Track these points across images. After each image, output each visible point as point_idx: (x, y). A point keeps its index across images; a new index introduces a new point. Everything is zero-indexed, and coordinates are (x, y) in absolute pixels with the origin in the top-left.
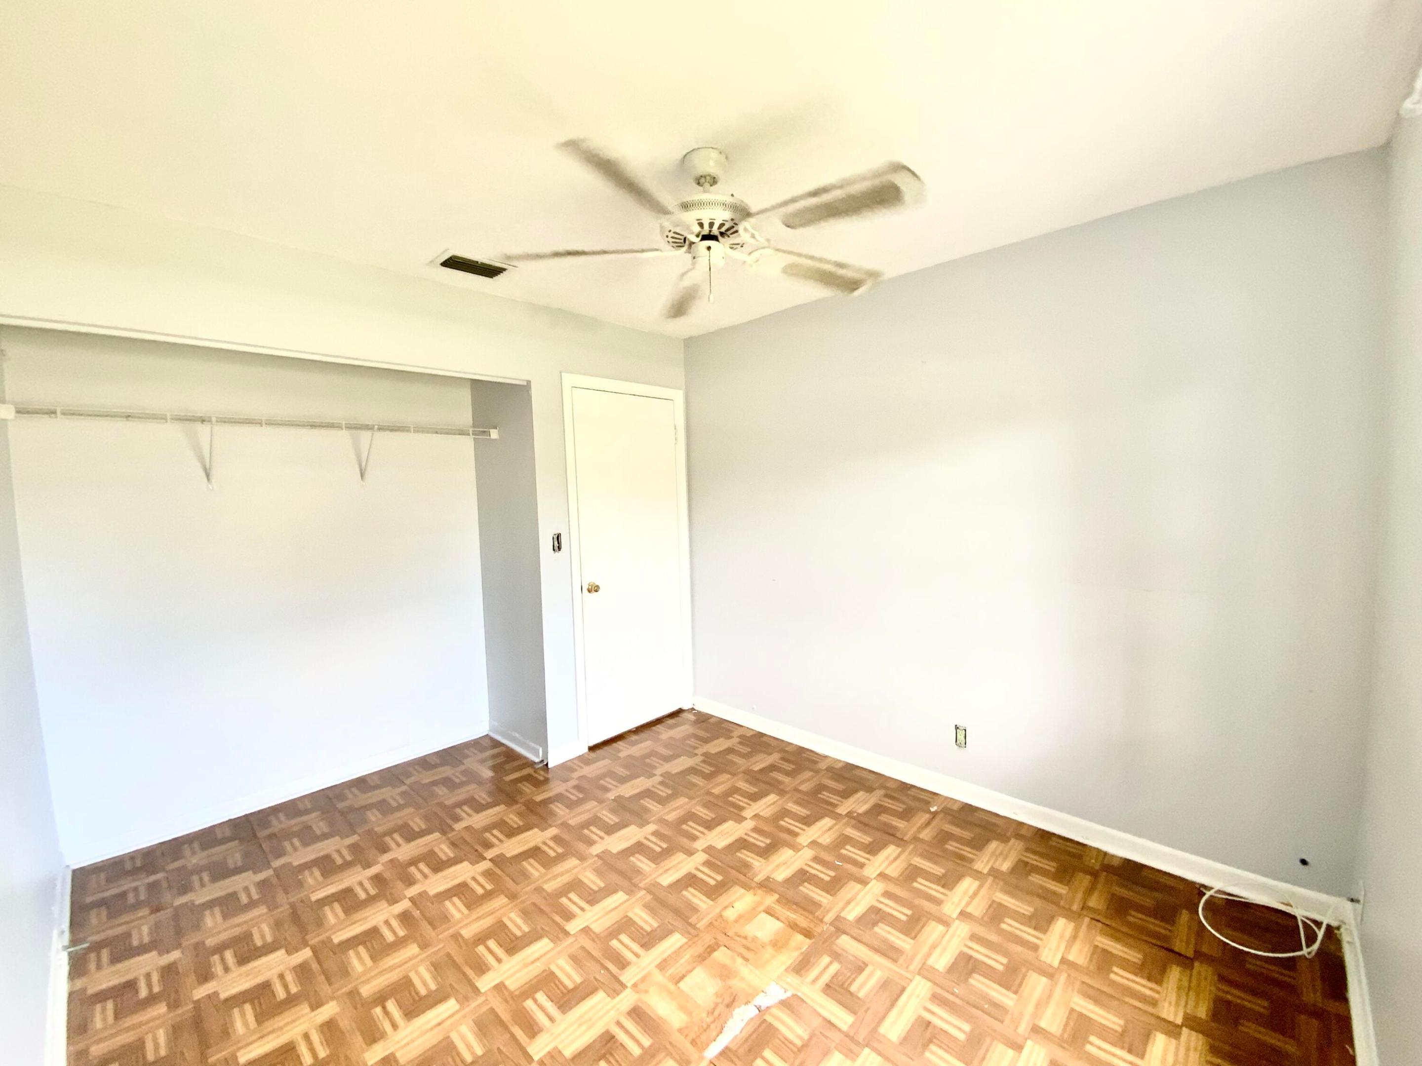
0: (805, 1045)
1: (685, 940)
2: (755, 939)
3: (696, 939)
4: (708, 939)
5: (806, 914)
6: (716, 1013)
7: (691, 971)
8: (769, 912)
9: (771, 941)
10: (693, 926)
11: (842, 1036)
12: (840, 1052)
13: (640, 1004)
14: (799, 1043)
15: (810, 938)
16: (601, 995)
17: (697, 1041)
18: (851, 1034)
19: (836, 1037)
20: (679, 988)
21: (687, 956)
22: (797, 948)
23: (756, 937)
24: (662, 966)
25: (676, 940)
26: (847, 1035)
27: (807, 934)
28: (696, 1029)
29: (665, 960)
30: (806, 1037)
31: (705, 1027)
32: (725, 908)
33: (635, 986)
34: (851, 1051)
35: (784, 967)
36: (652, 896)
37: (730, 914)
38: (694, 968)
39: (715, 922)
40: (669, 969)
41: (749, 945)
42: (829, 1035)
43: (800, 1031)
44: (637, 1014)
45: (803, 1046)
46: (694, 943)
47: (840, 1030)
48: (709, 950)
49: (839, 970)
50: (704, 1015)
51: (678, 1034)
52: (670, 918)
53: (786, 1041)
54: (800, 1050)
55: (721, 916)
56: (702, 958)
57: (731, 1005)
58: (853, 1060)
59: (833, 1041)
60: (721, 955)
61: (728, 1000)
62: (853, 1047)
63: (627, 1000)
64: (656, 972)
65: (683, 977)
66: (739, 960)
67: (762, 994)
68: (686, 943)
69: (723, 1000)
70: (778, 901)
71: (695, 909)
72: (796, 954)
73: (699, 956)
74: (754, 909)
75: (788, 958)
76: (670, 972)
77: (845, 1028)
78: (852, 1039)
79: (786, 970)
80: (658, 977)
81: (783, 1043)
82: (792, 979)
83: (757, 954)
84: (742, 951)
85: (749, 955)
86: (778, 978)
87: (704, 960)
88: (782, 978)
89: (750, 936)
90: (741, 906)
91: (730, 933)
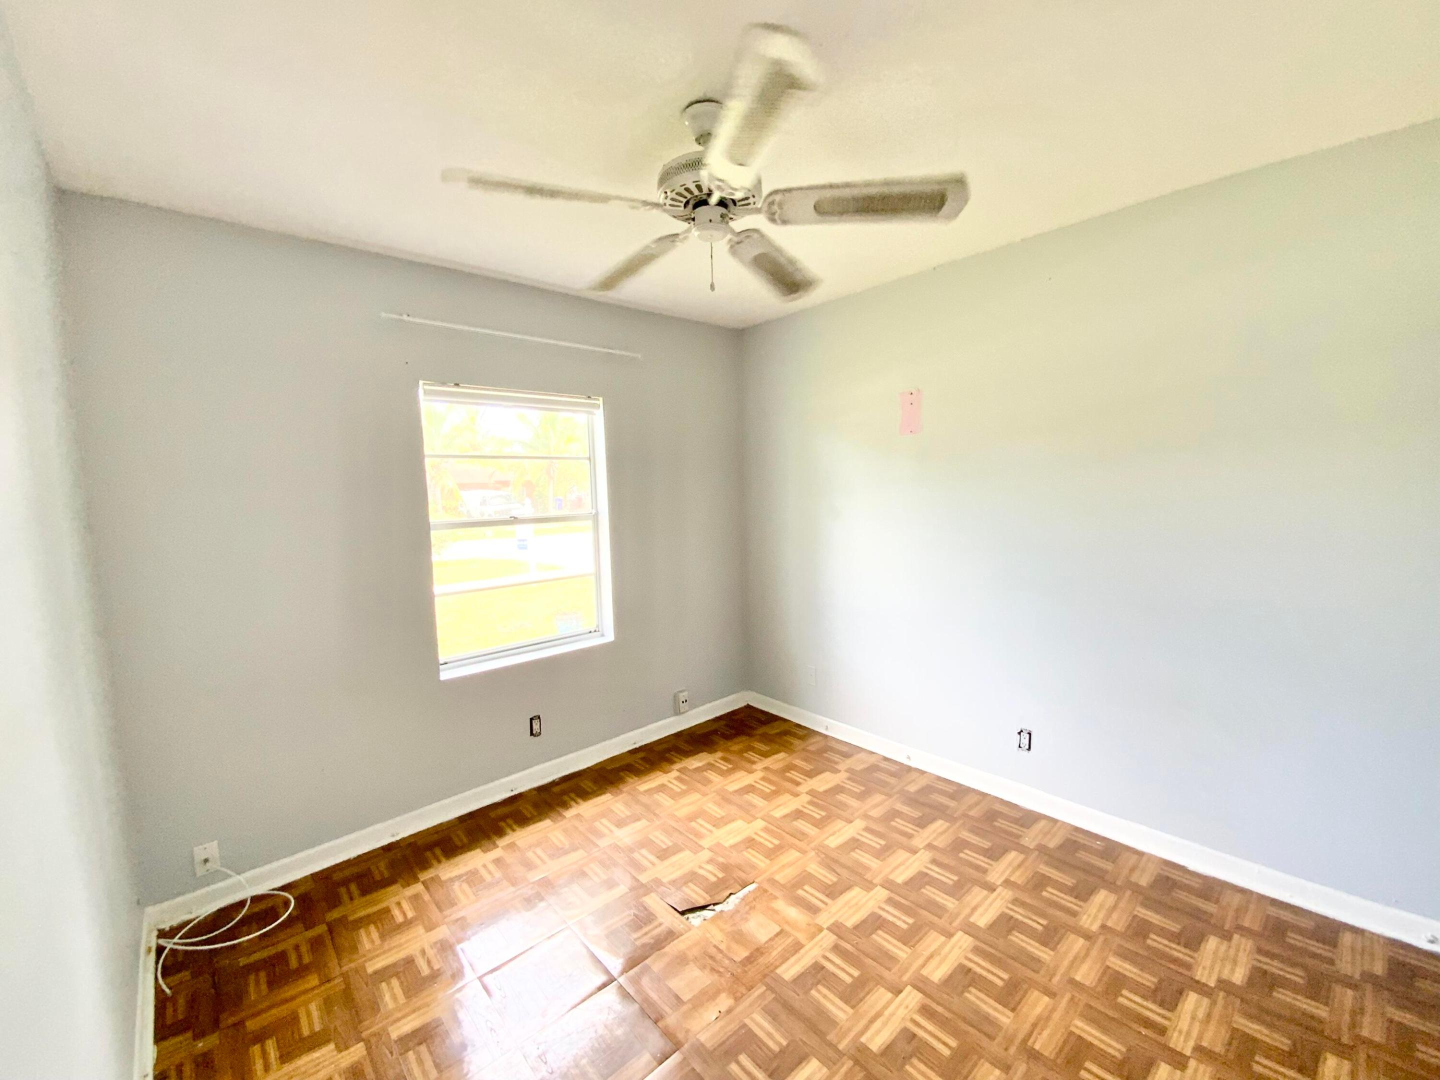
1: (778, 971)
2: (703, 967)
3: (766, 972)
4: (753, 972)
6: (749, 909)
7: (771, 939)
8: (678, 1001)
9: (687, 964)
10: (770, 988)
13: (813, 916)
16: (849, 924)
17: (764, 892)
20: (780, 926)
21: (774, 953)
22: (664, 955)
23: (700, 969)
24: (797, 947)
25: (789, 971)
28: (767, 900)
29: (796, 951)
32: (729, 1011)
33: (821, 930)
35: (684, 937)
36: (828, 1038)
37: (724, 1002)
38: (767, 942)
39: (744, 991)
40: (790, 943)
41: (711, 962)
44: (813, 910)
46: (768, 967)
48: (753, 959)
50: (758, 907)
51: (779, 896)
52: (797, 1002)
55: (737, 999)
56: (759, 951)
60: (741, 953)
63: (824, 919)
64: (803, 941)
65: (777, 935)
66: (723, 947)
67: (708, 919)
68: (776, 967)
71: (769, 1012)
72: (667, 949)
73: (762, 954)
74: (695, 1008)
75: (677, 946)
76: (790, 940)
79: (681, 935)
80: (801, 937)
82: (680, 929)
83: (704, 953)
84: (719, 956)
85: (713, 951)
86: (690, 930)
87: (758, 950)
88: (686, 929)
89: (707, 971)
90: (710, 1014)
91: (728, 976)
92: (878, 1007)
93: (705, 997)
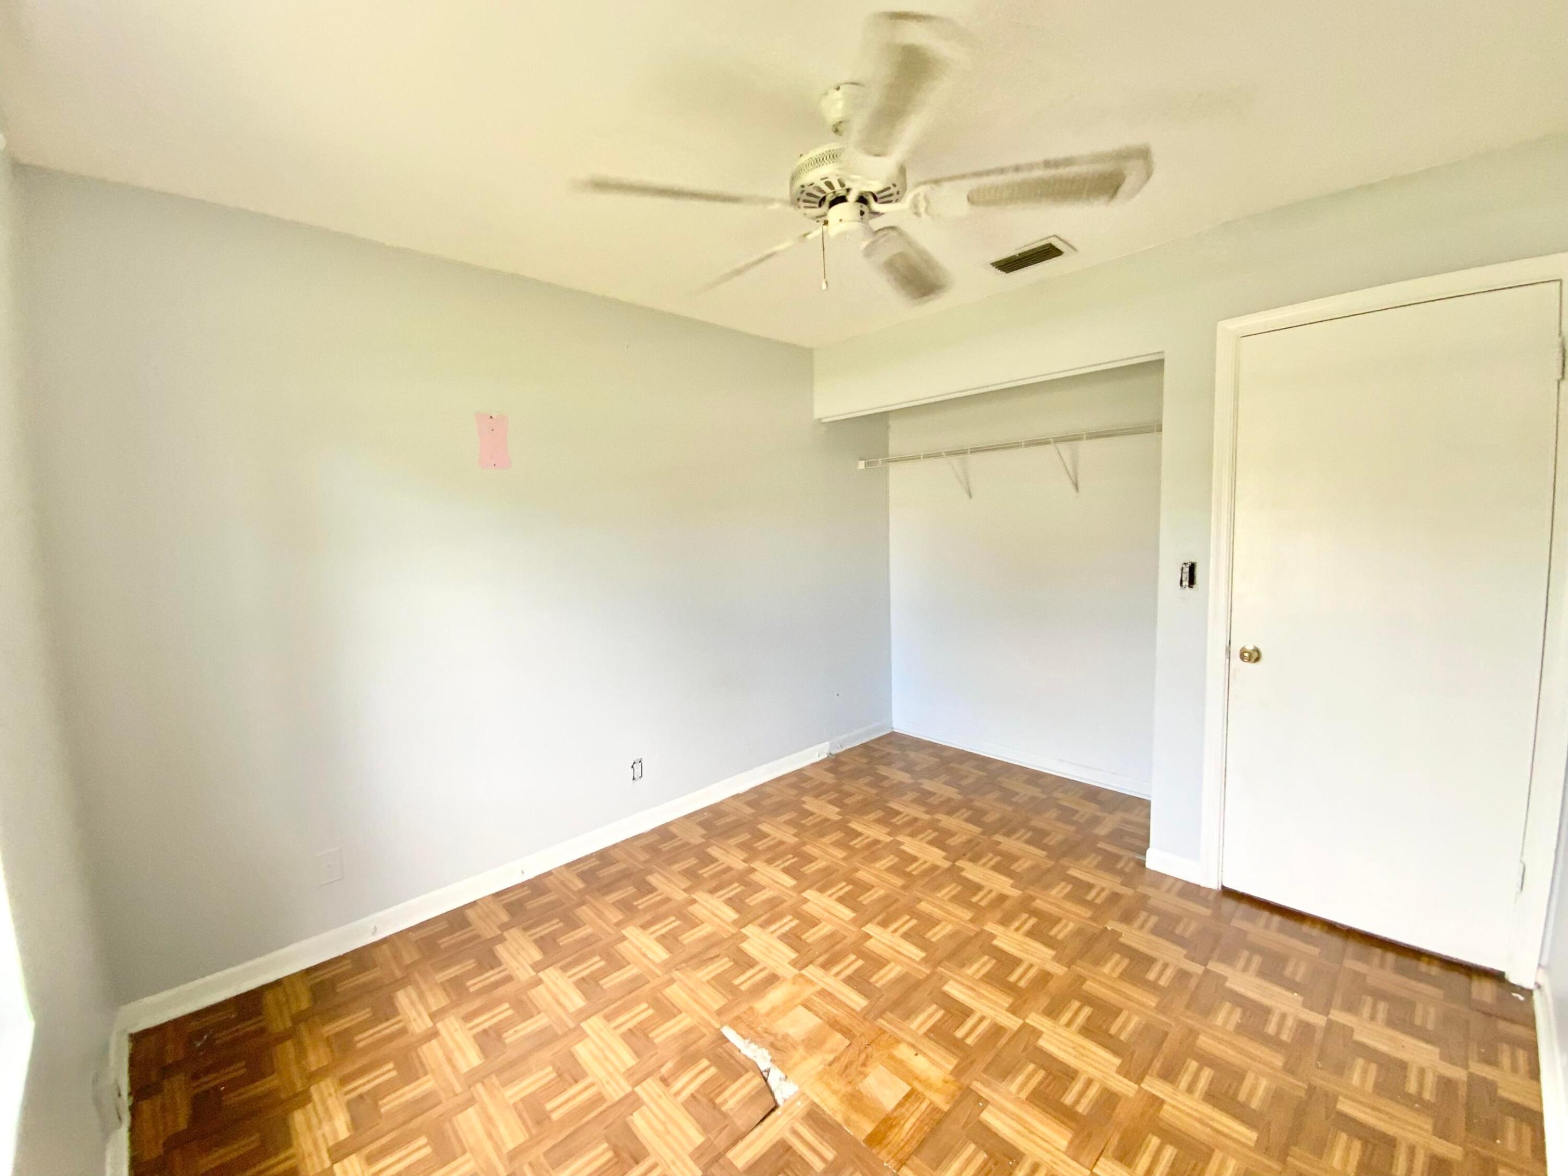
0: (715, 1106)
1: (858, 1009)
2: (862, 1075)
3: (861, 1019)
4: (858, 1029)
5: (914, 1144)
6: (765, 1035)
7: (816, 1014)
8: (912, 1096)
9: (860, 1092)
10: (880, 1016)
11: (721, 1150)
12: (703, 1143)
13: (781, 980)
14: (719, 1100)
15: (866, 1141)
16: (792, 955)
17: (739, 1020)
18: (721, 1161)
19: (721, 1141)
20: (797, 1006)
21: (836, 1012)
22: (847, 1120)
23: (866, 1077)
24: (825, 994)
25: (855, 1000)
26: (721, 1155)
27: (875, 1139)
28: (751, 1019)
29: (833, 995)
30: (724, 1109)
31: (753, 1026)
32: (914, 1047)
34: (702, 1155)
35: (817, 1100)
37: (903, 1052)
38: (820, 1018)
39: (887, 1035)
40: (821, 998)
41: (853, 1068)
42: (723, 1133)
43: (731, 1103)
44: (773, 979)
45: (714, 1103)
46: (855, 1017)
47: (728, 1149)
48: (845, 1029)
49: (812, 1168)
50: (764, 1025)
51: (747, 1006)
52: (890, 996)
53: (722, 1089)
54: (712, 1101)
55: (898, 1041)
56: (834, 1024)
57: (773, 1047)
58: (691, 1156)
59: (716, 1138)
60: (837, 1040)
61: (779, 1044)
62: (706, 1159)
64: (815, 990)
65: (810, 1009)
66: (830, 1057)
67: (783, 1076)
68: (854, 1011)
69: (779, 1041)
70: (936, 1109)
71: (906, 1015)
72: (839, 1118)
73: (836, 1022)
74: (917, 1078)
75: (832, 1106)
76: (817, 999)
77: (730, 1155)
78: (716, 1160)
79: (813, 1103)
80: (810, 991)
81: (720, 1085)
82: (800, 1107)
83: (841, 1075)
84: (844, 1061)
85: (837, 1067)
86: (804, 1094)
87: (831, 1026)
88: (803, 1098)
89: (867, 1070)
90: (920, 1064)
91: (871, 1049)
92: (886, 948)
93: (901, 1070)
